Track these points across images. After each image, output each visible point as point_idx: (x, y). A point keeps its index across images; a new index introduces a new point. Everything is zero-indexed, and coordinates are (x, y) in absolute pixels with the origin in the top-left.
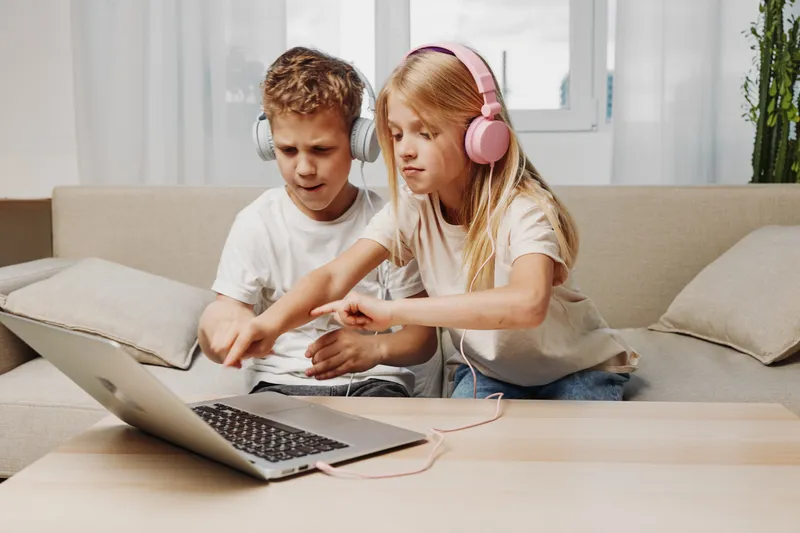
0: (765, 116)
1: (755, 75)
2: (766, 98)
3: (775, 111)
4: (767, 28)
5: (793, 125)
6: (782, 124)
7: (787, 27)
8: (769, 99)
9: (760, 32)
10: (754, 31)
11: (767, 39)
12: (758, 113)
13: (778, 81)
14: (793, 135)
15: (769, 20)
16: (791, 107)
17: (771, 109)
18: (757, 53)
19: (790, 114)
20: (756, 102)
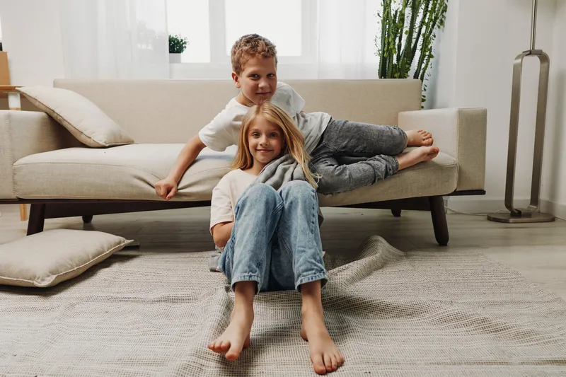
0: (384, 52)
1: (380, 35)
2: (384, 45)
3: (388, 50)
4: (384, 13)
5: (395, 57)
6: (391, 56)
7: (393, 12)
8: (385, 44)
9: (381, 15)
10: (379, 15)
11: (384, 18)
12: (381, 52)
13: (388, 36)
14: (395, 62)
15: (385, 10)
16: (394, 48)
17: (386, 49)
18: (380, 25)
19: (393, 51)
20: (380, 47)
